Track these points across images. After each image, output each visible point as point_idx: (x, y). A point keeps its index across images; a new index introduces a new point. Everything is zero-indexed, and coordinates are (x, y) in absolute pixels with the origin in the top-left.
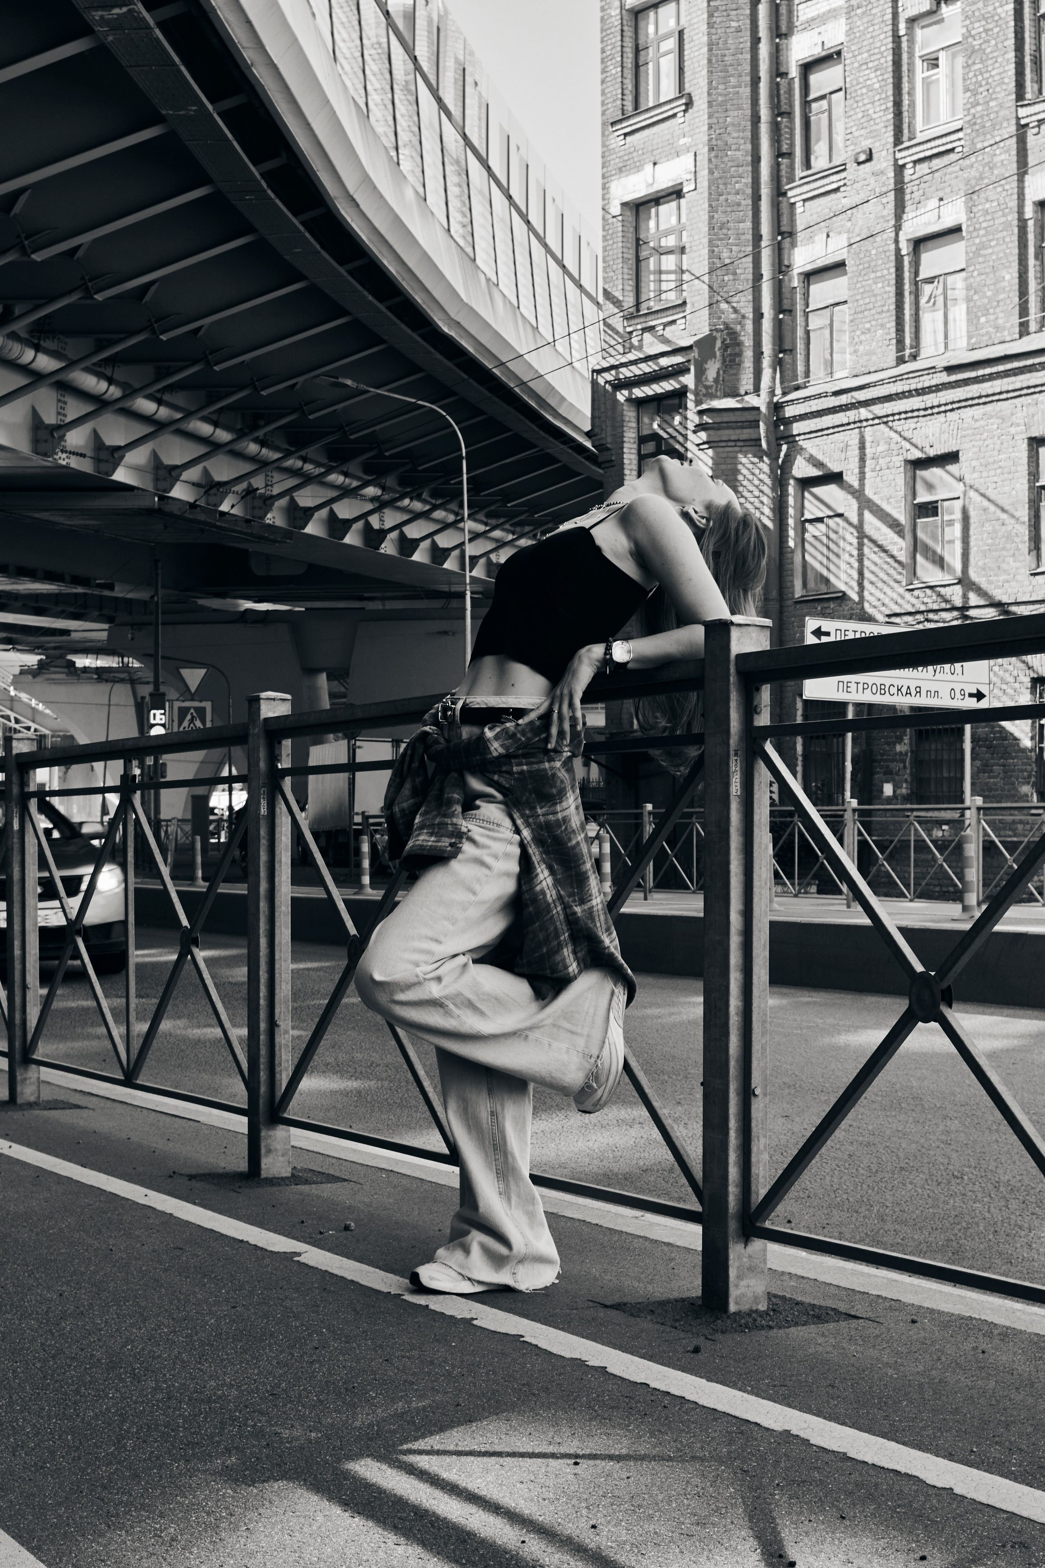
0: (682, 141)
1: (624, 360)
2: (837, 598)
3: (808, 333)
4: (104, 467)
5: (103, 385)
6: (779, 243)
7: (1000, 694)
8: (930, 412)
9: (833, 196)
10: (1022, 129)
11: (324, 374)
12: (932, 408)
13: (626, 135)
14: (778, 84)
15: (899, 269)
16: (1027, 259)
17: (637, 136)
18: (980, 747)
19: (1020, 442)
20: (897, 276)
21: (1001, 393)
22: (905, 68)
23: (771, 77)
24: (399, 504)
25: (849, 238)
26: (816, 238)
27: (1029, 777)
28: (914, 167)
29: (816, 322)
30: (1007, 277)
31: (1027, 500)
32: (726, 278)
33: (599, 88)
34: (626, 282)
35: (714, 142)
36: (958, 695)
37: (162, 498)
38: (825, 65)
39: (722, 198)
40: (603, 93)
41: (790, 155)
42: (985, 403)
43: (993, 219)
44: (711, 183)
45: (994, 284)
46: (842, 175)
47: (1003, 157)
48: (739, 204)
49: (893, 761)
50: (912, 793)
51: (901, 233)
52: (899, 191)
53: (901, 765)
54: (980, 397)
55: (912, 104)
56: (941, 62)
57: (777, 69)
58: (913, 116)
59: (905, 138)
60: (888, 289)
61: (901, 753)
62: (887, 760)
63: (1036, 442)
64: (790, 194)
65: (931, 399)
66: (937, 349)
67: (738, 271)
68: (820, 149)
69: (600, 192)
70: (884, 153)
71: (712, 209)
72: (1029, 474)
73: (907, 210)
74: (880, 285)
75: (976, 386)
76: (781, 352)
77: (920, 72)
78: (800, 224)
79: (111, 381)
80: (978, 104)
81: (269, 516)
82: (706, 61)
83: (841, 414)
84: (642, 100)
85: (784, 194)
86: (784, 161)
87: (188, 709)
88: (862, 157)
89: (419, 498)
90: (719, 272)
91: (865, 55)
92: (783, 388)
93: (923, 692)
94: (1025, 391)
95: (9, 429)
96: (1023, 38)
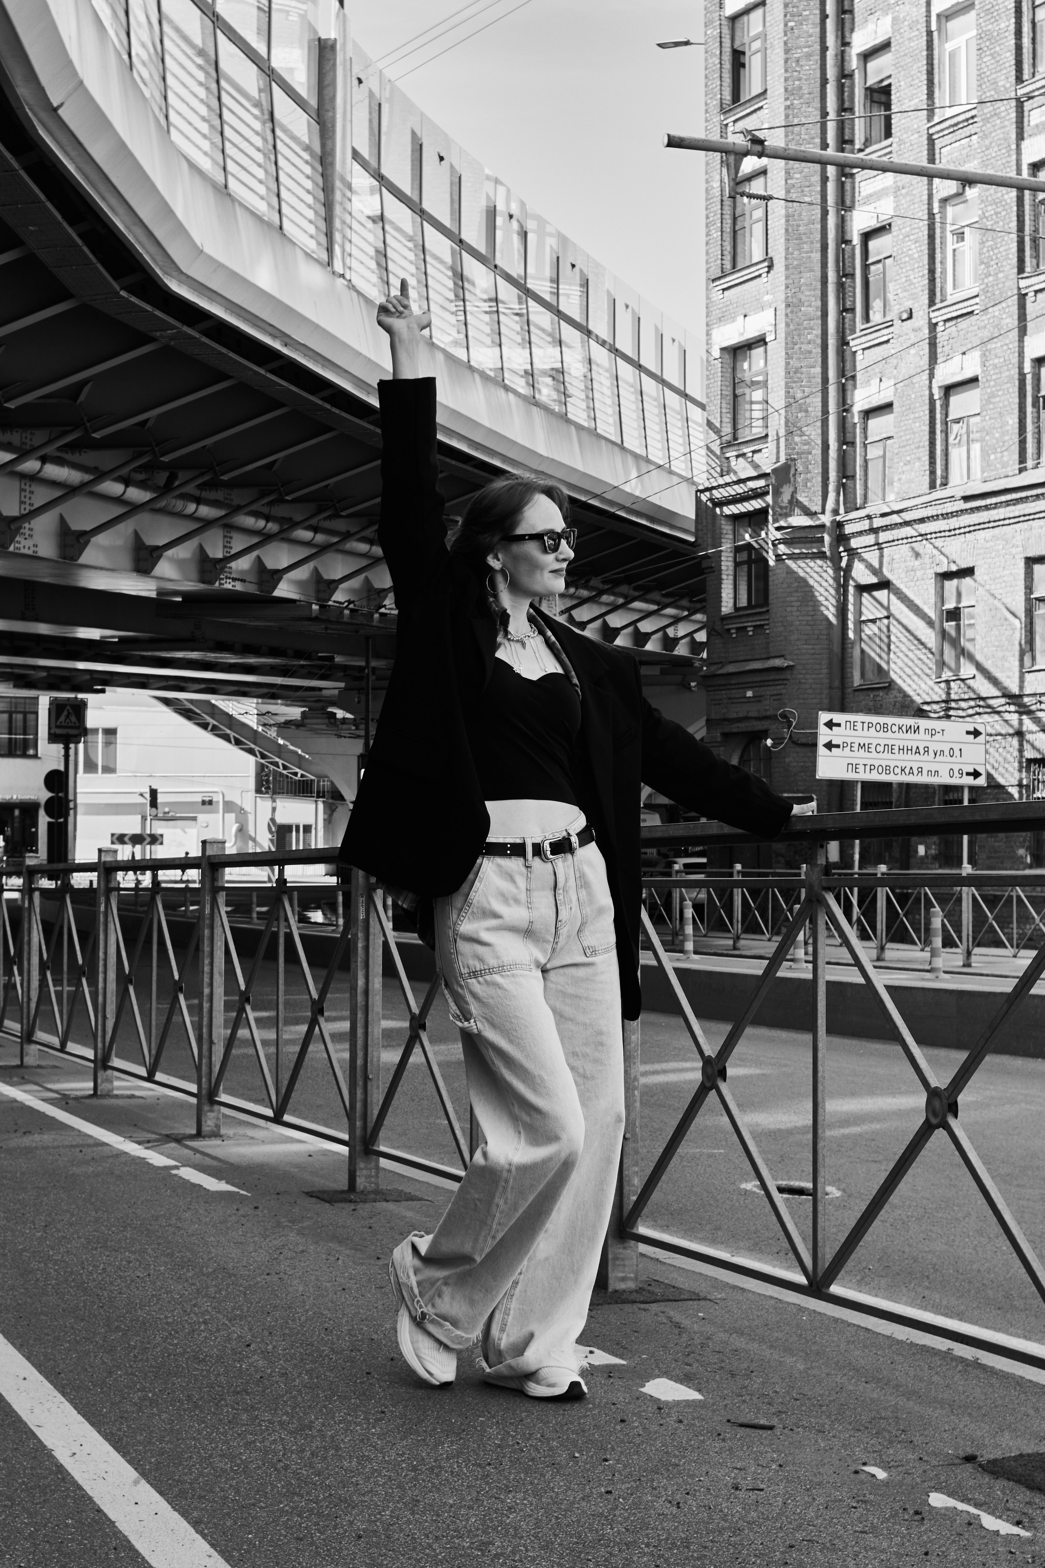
0: (767, 298)
1: (721, 481)
2: (885, 688)
3: (866, 461)
4: (264, 587)
5: (261, 523)
6: (844, 385)
7: (1003, 771)
8: (953, 533)
9: (885, 346)
10: (1022, 297)
12: (955, 529)
13: (724, 290)
14: (843, 250)
15: (932, 411)
16: (1025, 407)
17: (732, 290)
19: (1019, 561)
20: (930, 417)
21: (1004, 519)
22: (938, 241)
23: (838, 244)
25: (896, 384)
26: (872, 382)
27: (1024, 841)
28: (944, 325)
29: (873, 452)
30: (1011, 422)
31: (1023, 609)
32: (799, 415)
33: (704, 248)
34: (725, 415)
35: (790, 300)
36: (956, 774)
37: (321, 606)
38: (879, 235)
39: (796, 347)
40: (707, 253)
41: (853, 310)
42: (993, 527)
43: (1000, 372)
44: (787, 334)
45: (1001, 427)
46: (891, 330)
47: (1008, 320)
48: (810, 352)
50: (940, 853)
51: (934, 381)
52: (933, 345)
54: (989, 522)
55: (944, 272)
56: (966, 236)
58: (944, 282)
59: (938, 300)
60: (923, 428)
63: (1031, 561)
64: (852, 343)
65: (954, 523)
66: (960, 480)
67: (810, 409)
68: (876, 305)
69: (704, 337)
70: (921, 313)
71: (788, 356)
72: (1026, 588)
73: (938, 361)
74: (918, 424)
75: (986, 513)
76: (844, 478)
77: (951, 243)
78: (860, 368)
79: (268, 518)
80: (990, 275)
82: (783, 231)
83: (888, 532)
84: (739, 259)
85: (848, 344)
86: (848, 316)
88: (905, 316)
90: (793, 408)
91: (908, 229)
92: (845, 508)
93: (925, 772)
94: (1022, 519)
95: (180, 563)
96: (1024, 221)
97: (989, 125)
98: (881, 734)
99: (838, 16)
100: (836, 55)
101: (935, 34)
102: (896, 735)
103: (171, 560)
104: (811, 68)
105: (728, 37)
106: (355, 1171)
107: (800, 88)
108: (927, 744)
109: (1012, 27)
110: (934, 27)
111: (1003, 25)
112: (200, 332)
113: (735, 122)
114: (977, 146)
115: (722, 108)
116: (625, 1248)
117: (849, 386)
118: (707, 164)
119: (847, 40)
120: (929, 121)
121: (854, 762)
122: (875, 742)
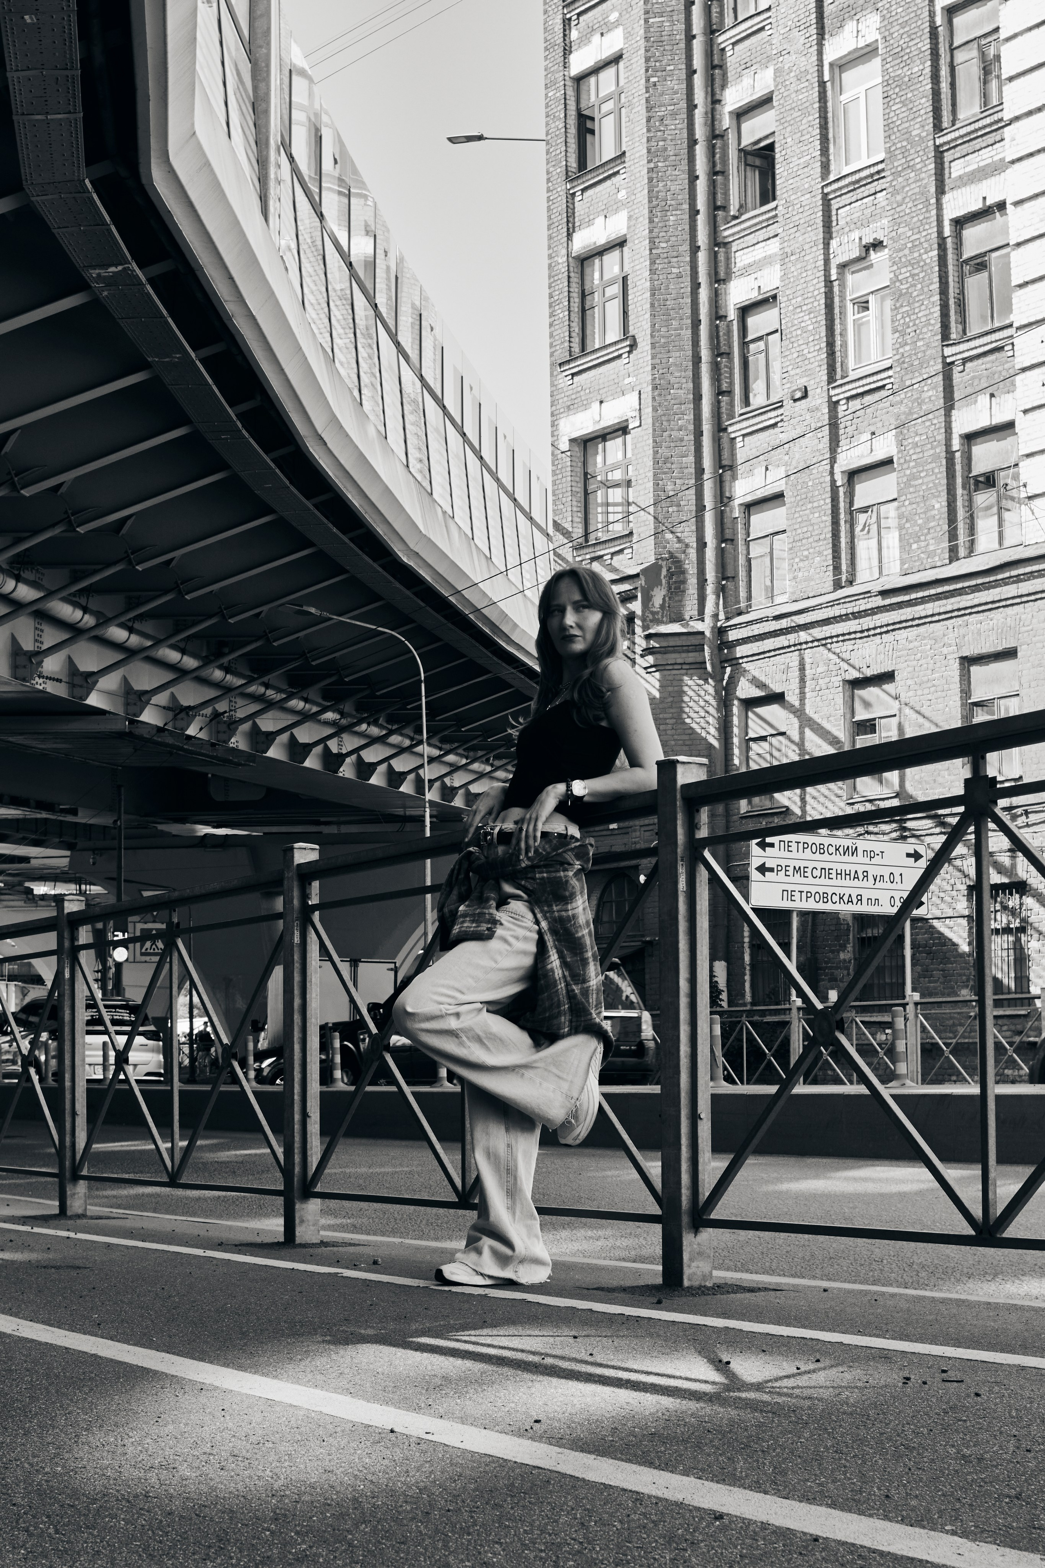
0: (627, 381)
2: (781, 813)
3: (749, 561)
4: (78, 692)
5: (78, 614)
6: (721, 475)
7: (939, 901)
8: (866, 634)
9: (771, 431)
10: (948, 368)
11: (291, 603)
12: (868, 630)
13: (573, 375)
14: (717, 326)
15: (835, 499)
16: (955, 489)
17: (584, 376)
18: (920, 952)
19: (952, 662)
20: (833, 506)
21: (933, 615)
22: (837, 311)
23: (711, 320)
24: (357, 729)
25: (787, 471)
26: (756, 471)
27: (968, 980)
28: (847, 403)
29: (756, 550)
30: (937, 506)
31: (960, 716)
32: (670, 509)
33: (547, 331)
34: (575, 514)
35: (657, 381)
36: (898, 903)
37: (132, 722)
38: (761, 309)
39: (665, 434)
40: (551, 335)
41: (730, 393)
42: (918, 625)
43: (922, 451)
44: (655, 420)
45: (925, 513)
46: (780, 411)
47: (930, 393)
48: (682, 440)
49: (837, 968)
51: (836, 465)
52: (834, 425)
53: (845, 972)
54: (913, 619)
55: (845, 344)
56: (870, 305)
57: (717, 312)
58: (845, 355)
59: (838, 376)
60: (824, 518)
61: (845, 960)
62: (831, 968)
63: (967, 661)
64: (730, 429)
65: (867, 622)
66: (871, 574)
67: (682, 503)
68: (758, 387)
69: (549, 429)
70: (819, 390)
71: (656, 444)
72: (961, 691)
73: (841, 444)
74: (817, 515)
75: (909, 609)
76: (723, 579)
77: (851, 314)
78: (740, 456)
79: (85, 610)
80: (906, 344)
81: (233, 740)
82: (648, 306)
83: (782, 638)
84: (588, 342)
85: (725, 430)
86: (724, 399)
88: (798, 395)
89: (375, 723)
90: (663, 504)
92: (726, 613)
93: (864, 901)
94: (956, 613)
96: (947, 283)
97: (900, 179)
98: (817, 856)
99: (707, 71)
100: (706, 113)
101: (829, 85)
102: (833, 858)
104: (677, 127)
105: (573, 99)
107: (666, 149)
108: (866, 868)
109: (928, 70)
110: (826, 77)
111: (916, 69)
113: (583, 190)
114: (884, 203)
115: (567, 176)
117: (728, 475)
118: (550, 238)
119: (718, 97)
120: (823, 179)
121: (789, 888)
122: (811, 865)
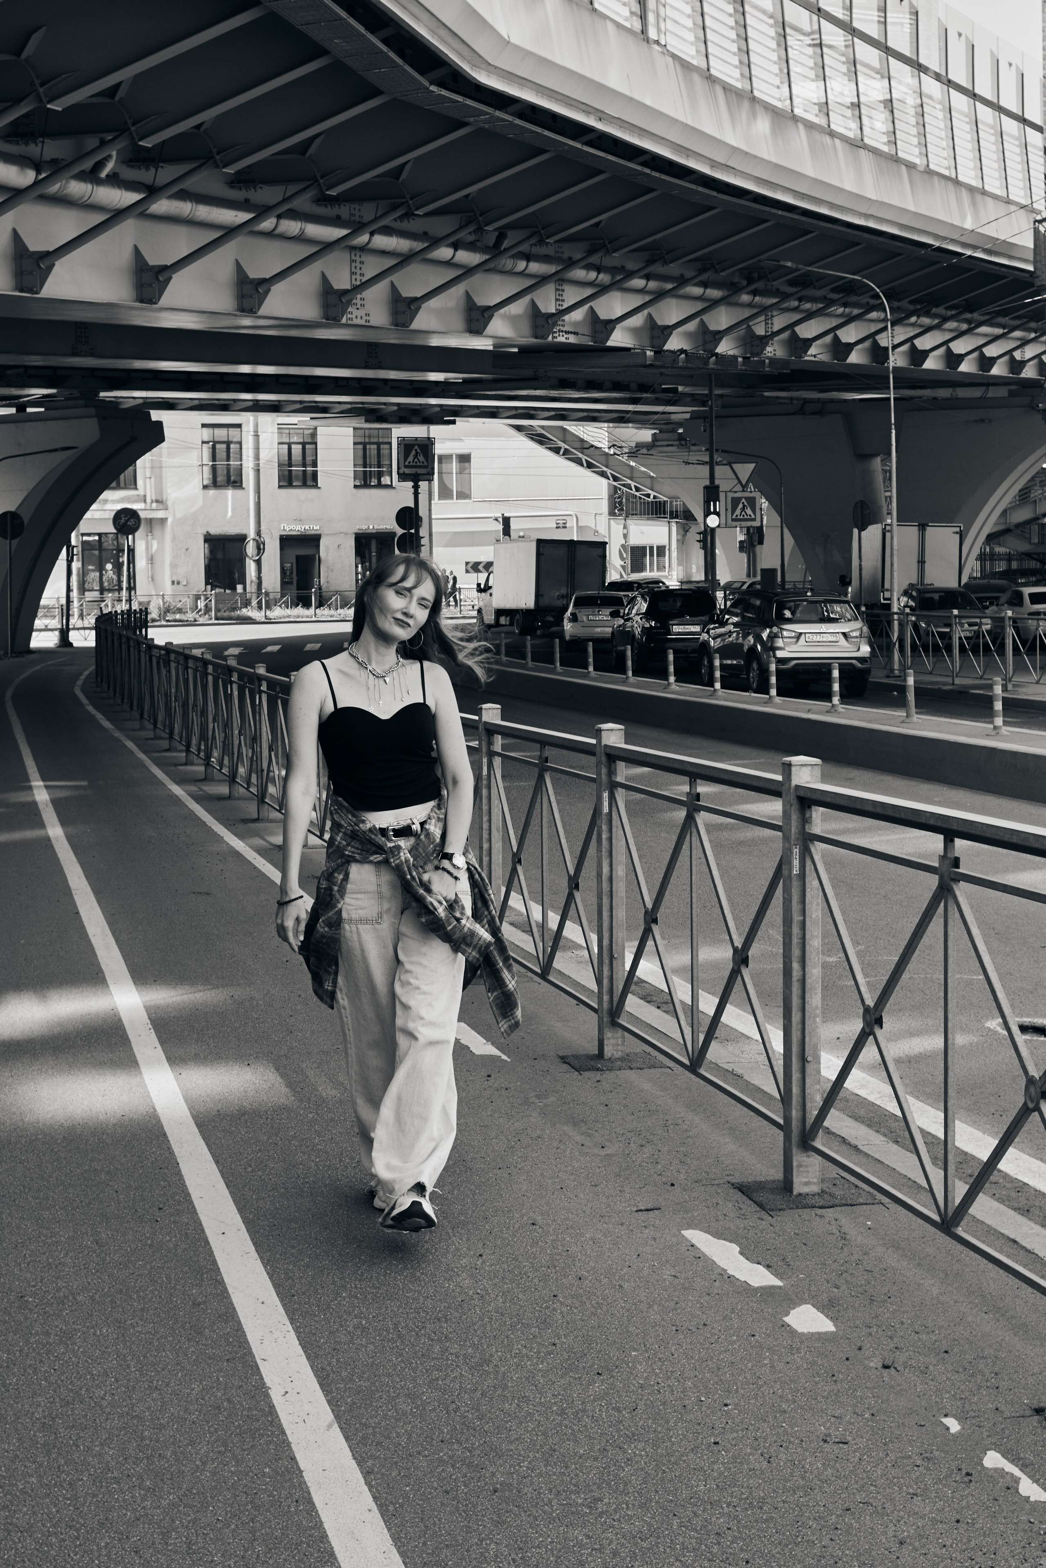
4: (598, 338)
5: (594, 275)
24: (906, 321)
37: (656, 352)
79: (599, 270)
81: (768, 349)
87: (741, 498)
89: (927, 314)
95: (513, 320)
103: (504, 317)
106: (603, 1040)
112: (512, 114)
116: (808, 1156)
